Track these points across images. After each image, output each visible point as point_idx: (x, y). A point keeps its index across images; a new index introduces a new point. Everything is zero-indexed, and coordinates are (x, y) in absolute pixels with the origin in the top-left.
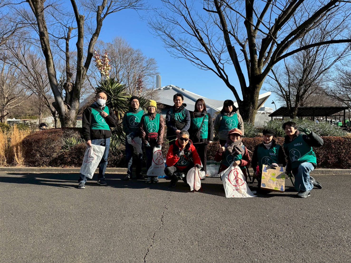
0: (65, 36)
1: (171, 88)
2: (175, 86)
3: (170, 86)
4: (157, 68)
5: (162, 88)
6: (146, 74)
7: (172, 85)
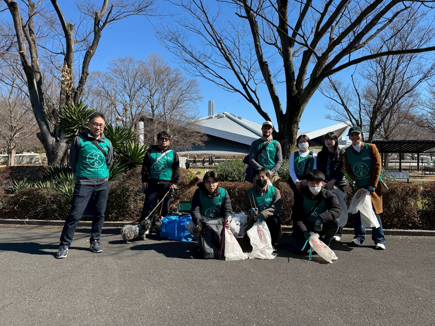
0: (64, 51)
1: (225, 116)
2: (229, 114)
3: (223, 113)
4: (199, 92)
5: (214, 116)
6: (185, 99)
7: (225, 113)
